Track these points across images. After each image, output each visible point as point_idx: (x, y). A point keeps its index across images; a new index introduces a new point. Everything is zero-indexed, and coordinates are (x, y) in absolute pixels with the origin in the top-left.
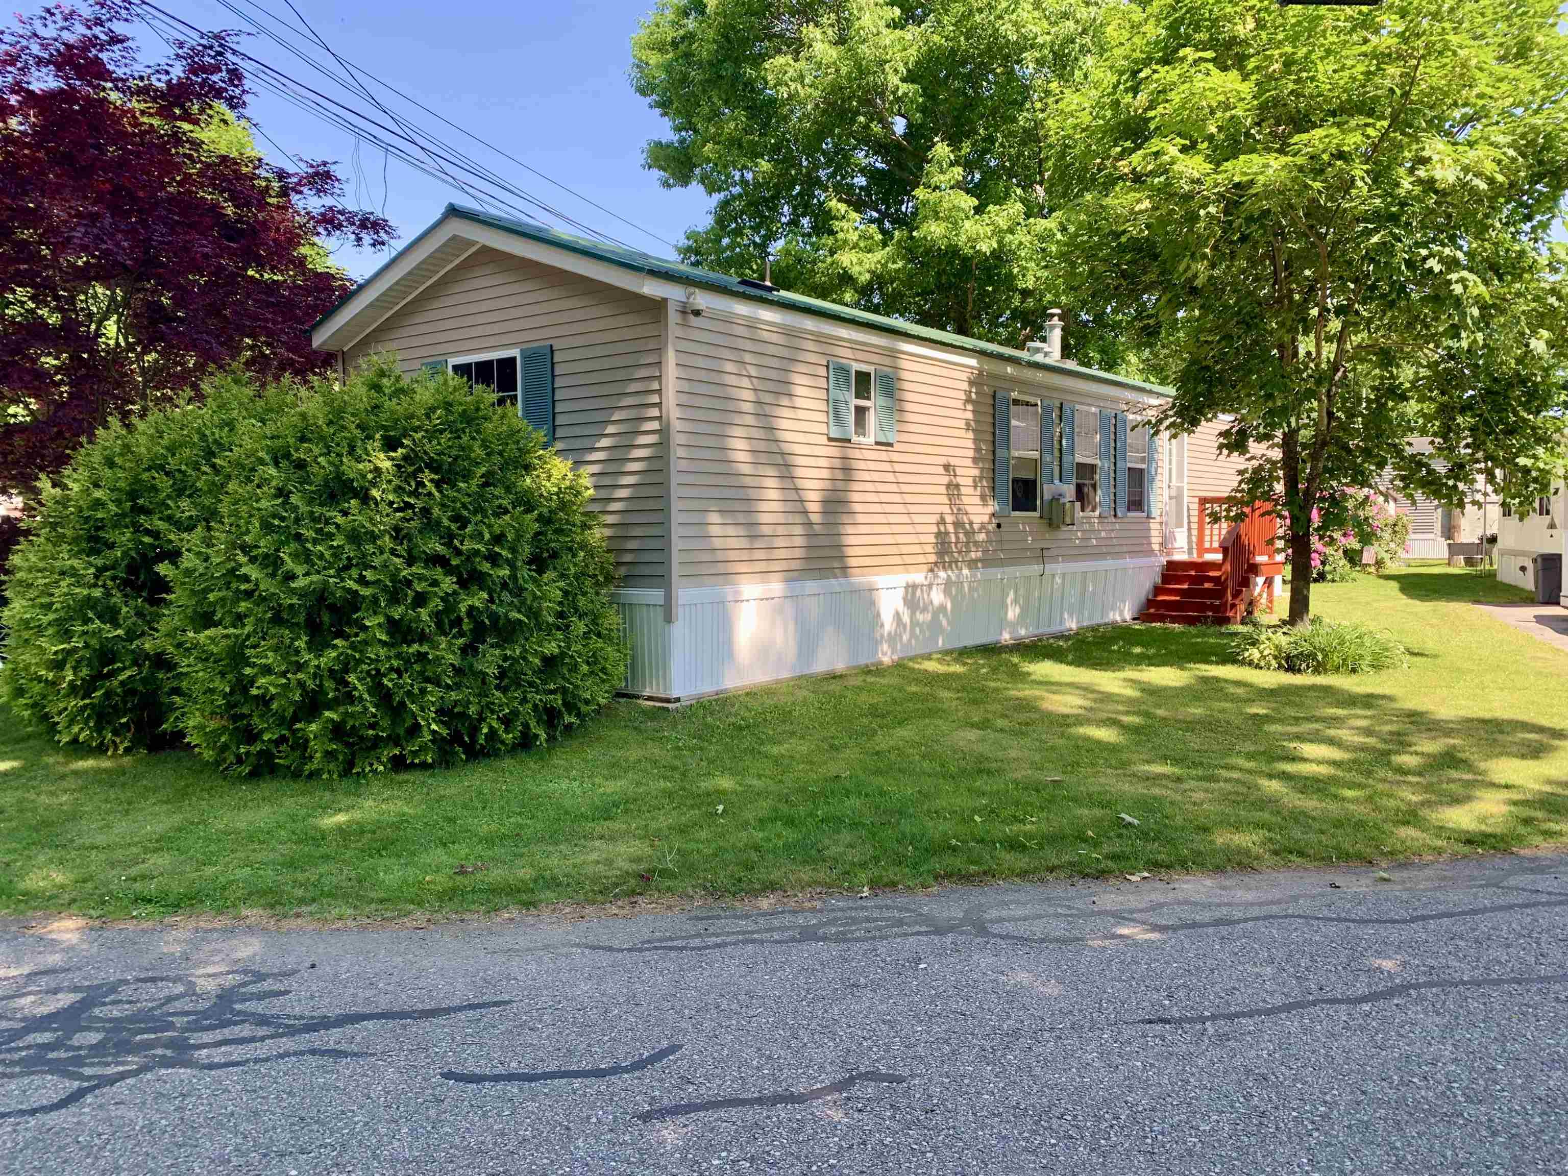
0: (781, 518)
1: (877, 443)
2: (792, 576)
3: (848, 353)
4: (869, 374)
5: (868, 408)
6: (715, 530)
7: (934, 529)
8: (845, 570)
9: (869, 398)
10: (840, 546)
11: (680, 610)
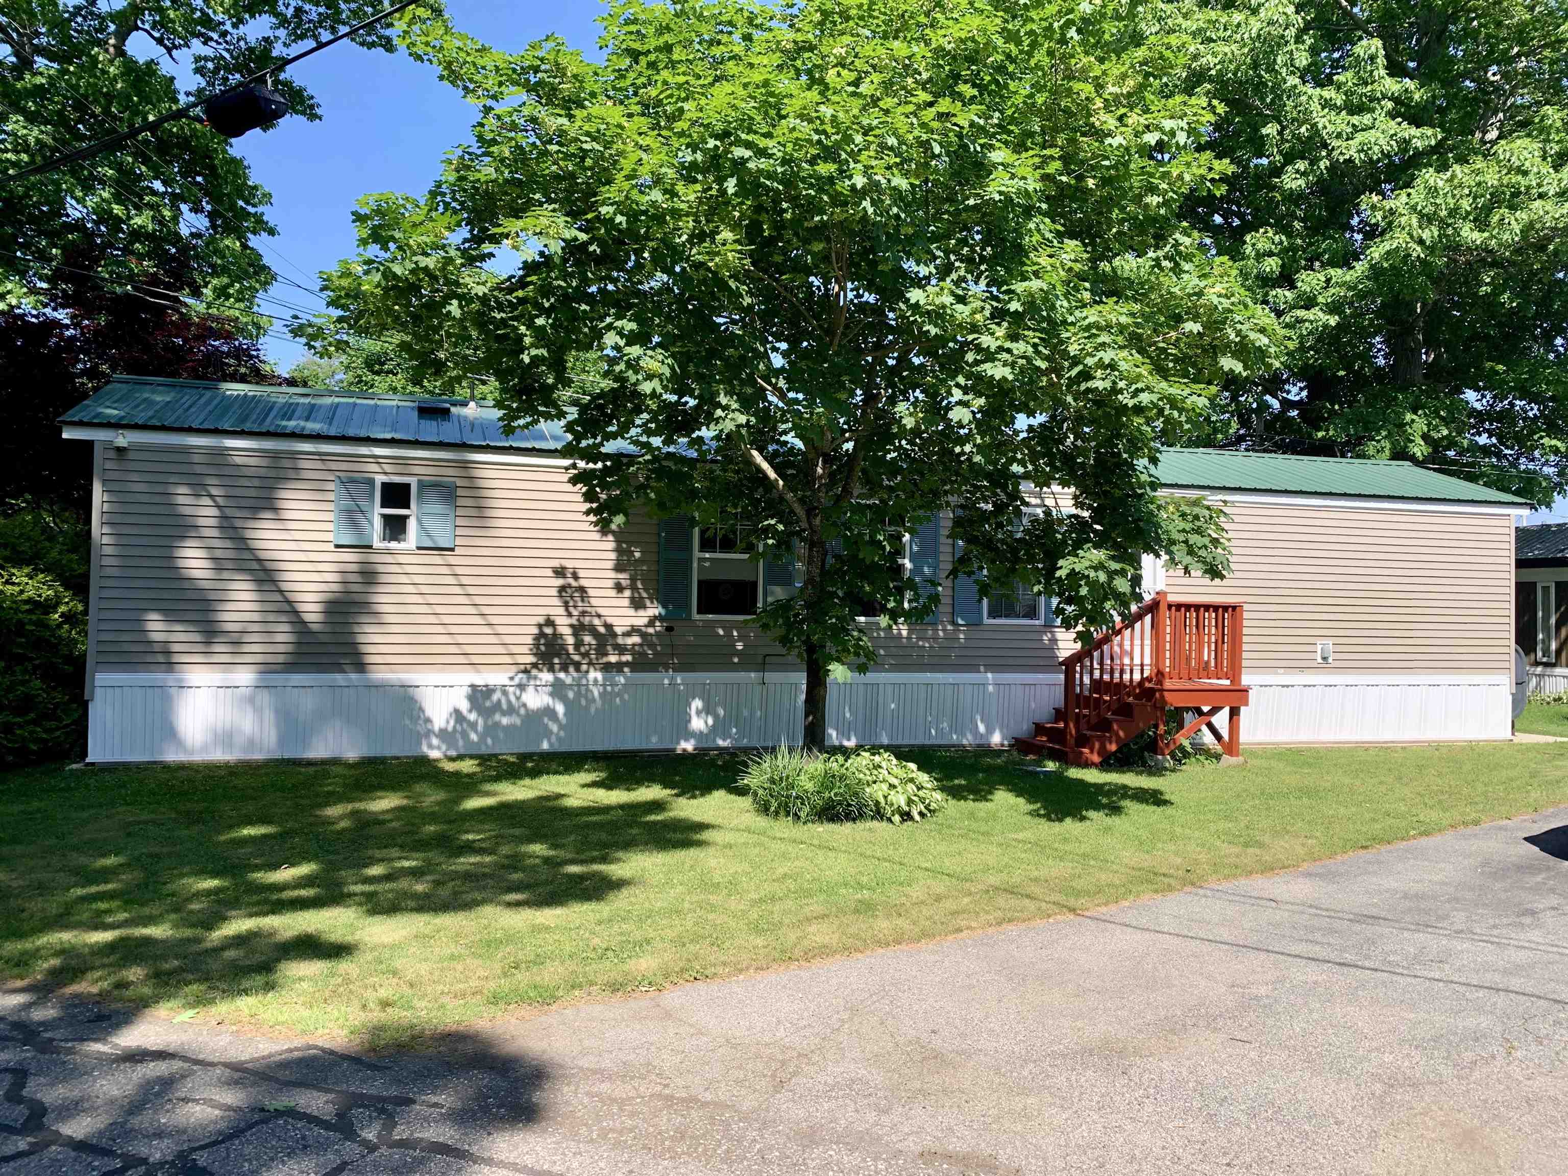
0: (256, 617)
1: (419, 548)
2: (267, 668)
3: (375, 468)
4: (407, 486)
5: (406, 517)
6: (151, 626)
7: (535, 631)
8: (361, 667)
9: (407, 506)
10: (355, 644)
11: (98, 692)
